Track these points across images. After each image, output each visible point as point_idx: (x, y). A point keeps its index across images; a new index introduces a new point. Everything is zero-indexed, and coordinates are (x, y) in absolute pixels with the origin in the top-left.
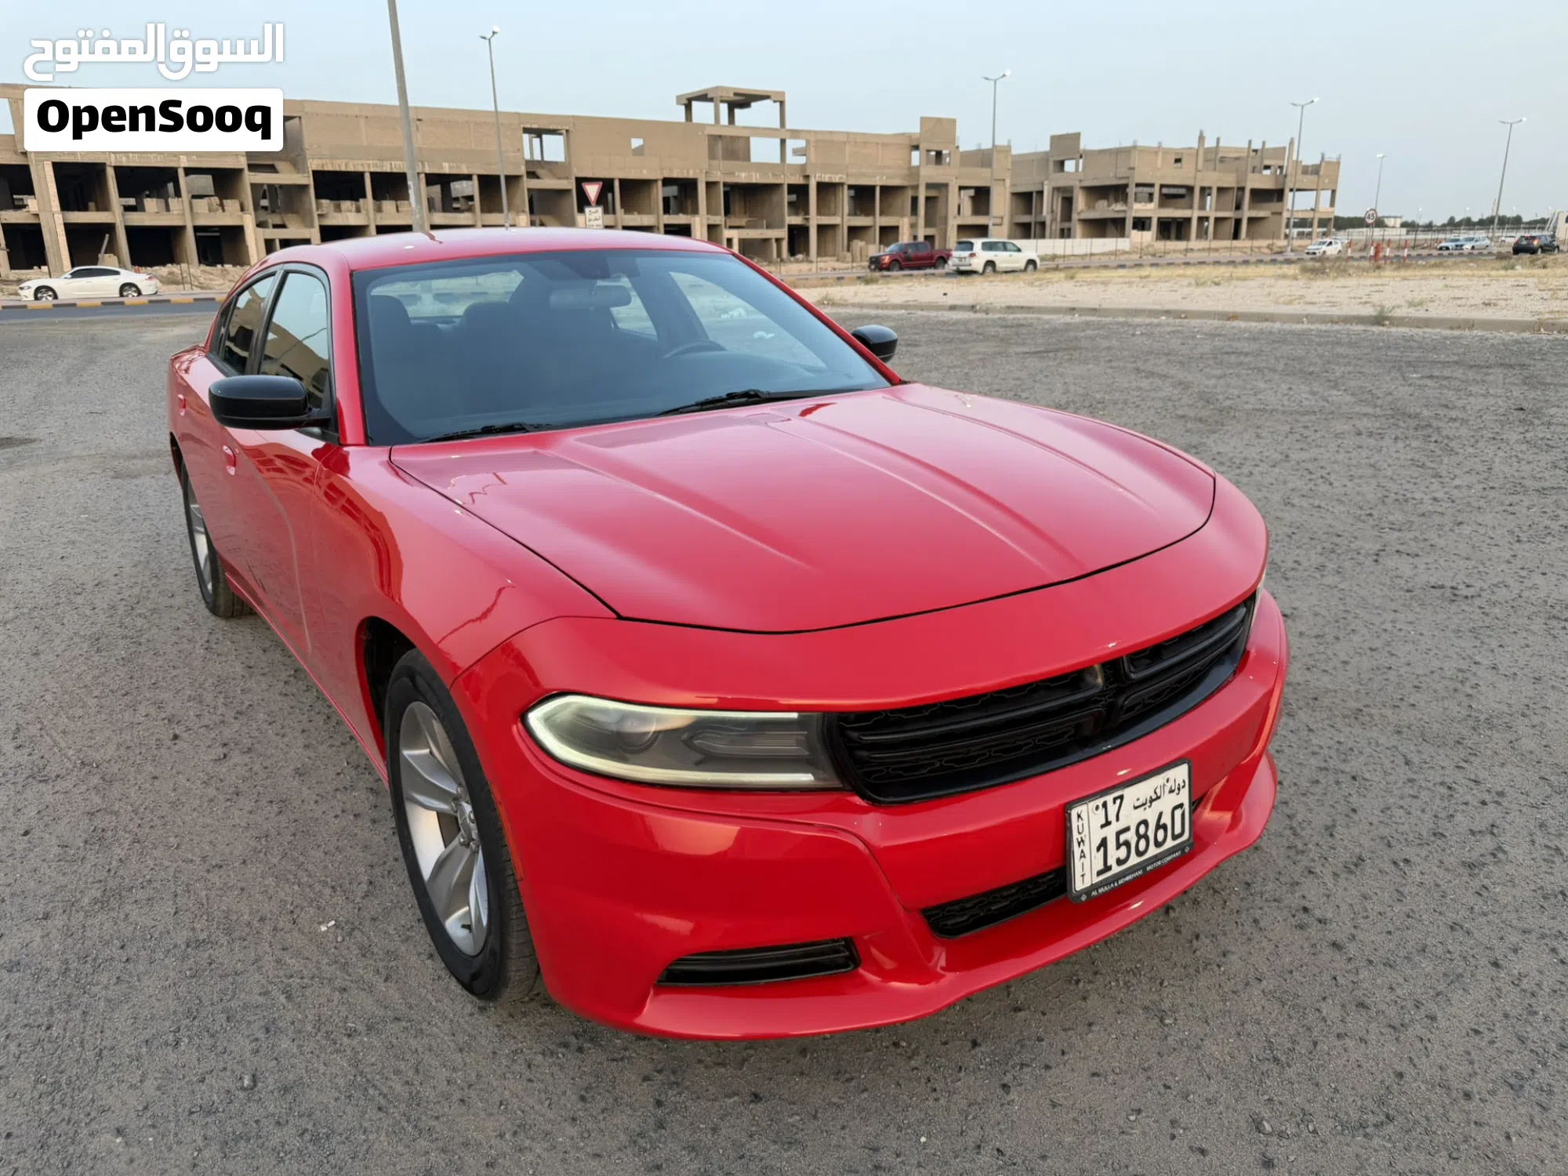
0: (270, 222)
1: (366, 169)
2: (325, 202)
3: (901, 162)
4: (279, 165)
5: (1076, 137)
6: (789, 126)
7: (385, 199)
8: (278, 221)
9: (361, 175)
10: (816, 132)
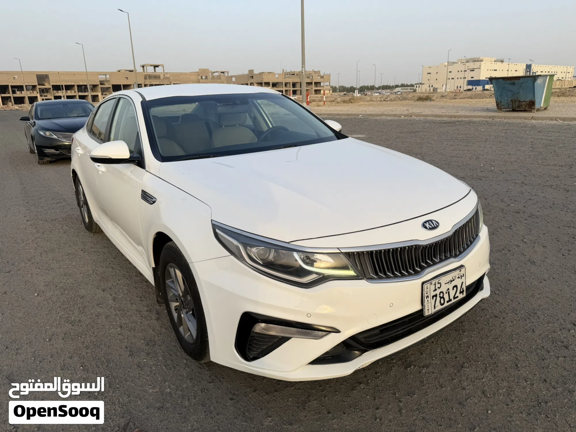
0: (43, 95)
1: (63, 84)
2: (54, 91)
3: (196, 79)
4: (46, 84)
5: (253, 70)
6: (165, 72)
7: (69, 90)
8: (45, 95)
9: (62, 86)
10: (172, 73)
